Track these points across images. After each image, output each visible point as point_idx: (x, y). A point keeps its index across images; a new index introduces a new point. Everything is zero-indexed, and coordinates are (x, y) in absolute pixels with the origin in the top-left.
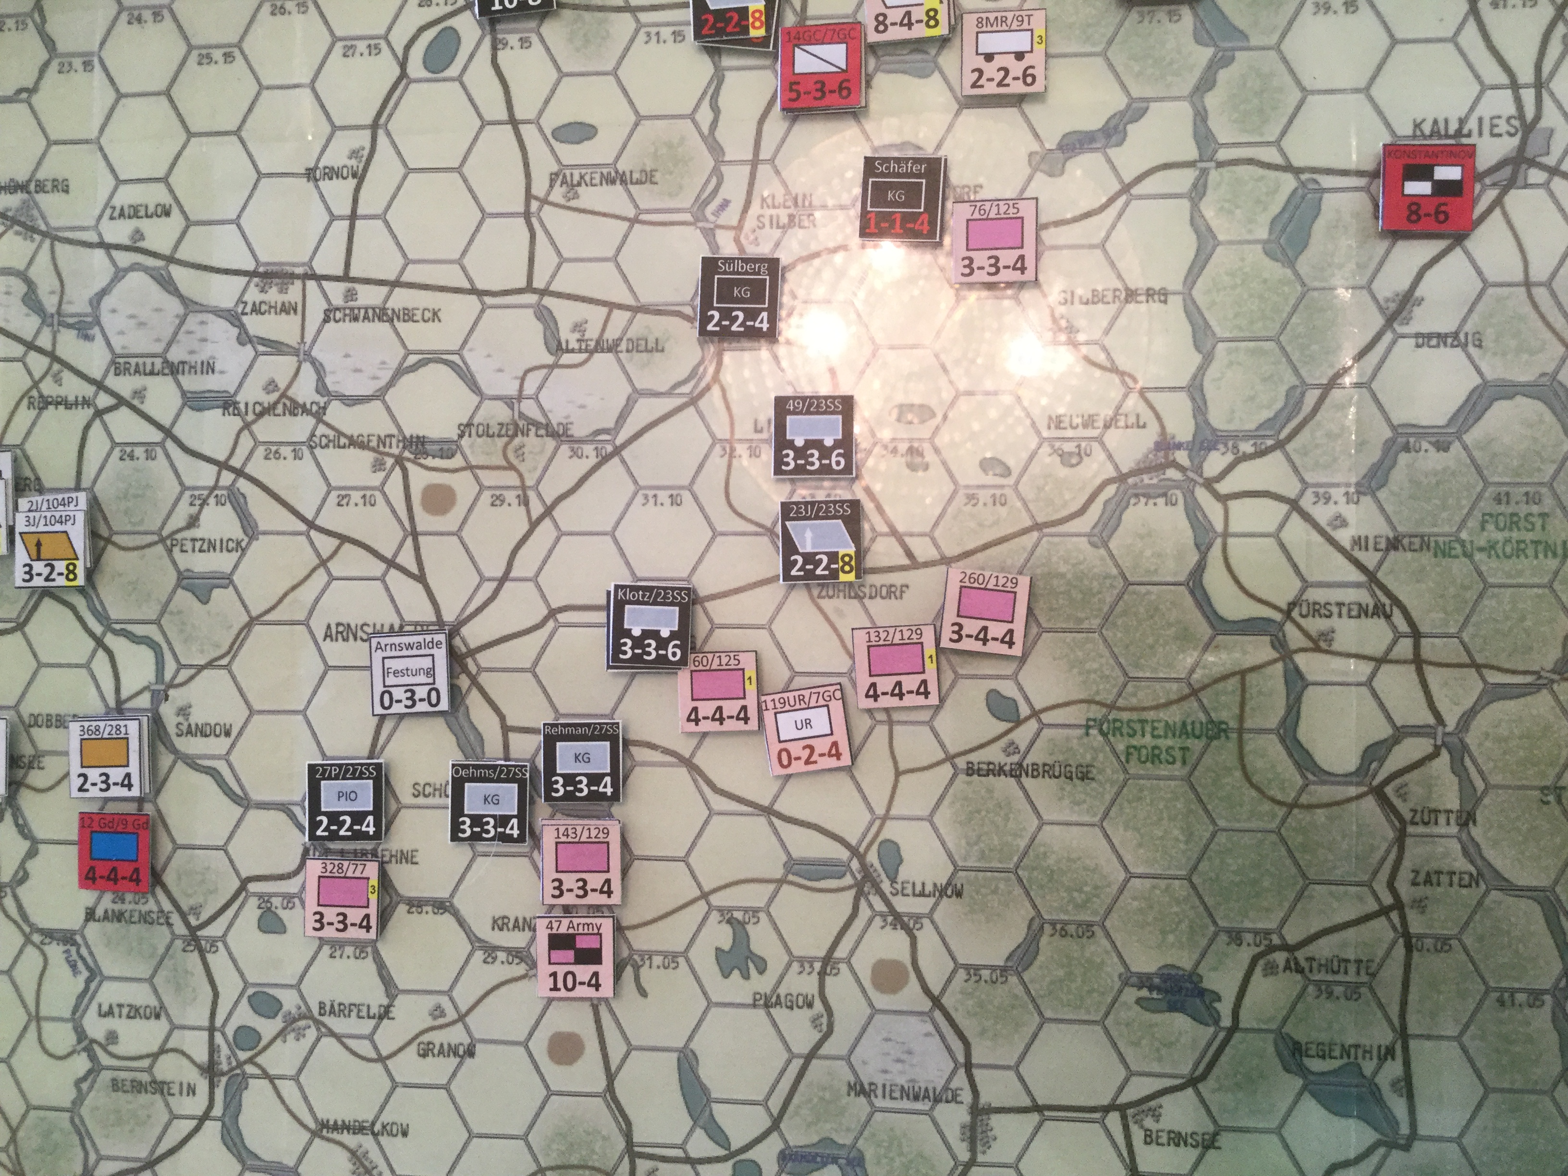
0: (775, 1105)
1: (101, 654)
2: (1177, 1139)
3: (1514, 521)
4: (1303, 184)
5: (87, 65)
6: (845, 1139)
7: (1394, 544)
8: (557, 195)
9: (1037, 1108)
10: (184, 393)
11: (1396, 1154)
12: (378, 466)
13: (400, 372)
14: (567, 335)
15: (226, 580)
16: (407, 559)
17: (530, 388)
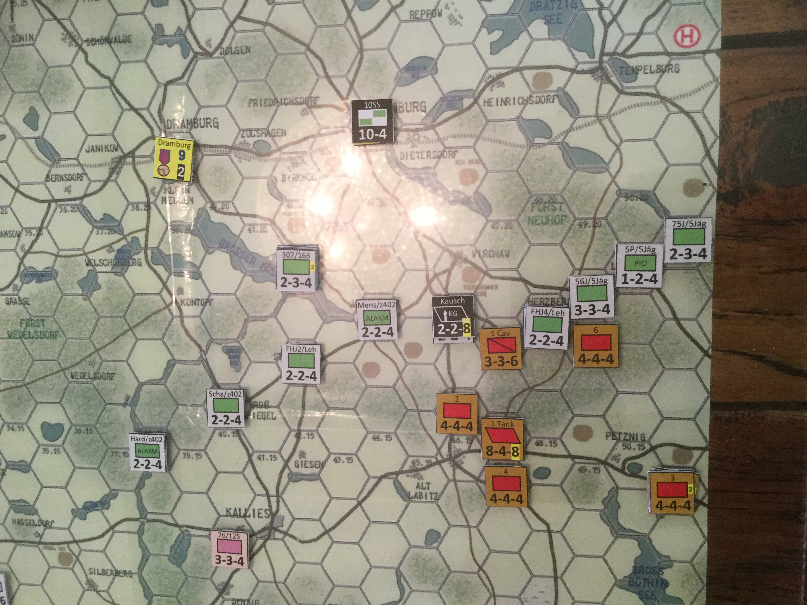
4: (183, 532)
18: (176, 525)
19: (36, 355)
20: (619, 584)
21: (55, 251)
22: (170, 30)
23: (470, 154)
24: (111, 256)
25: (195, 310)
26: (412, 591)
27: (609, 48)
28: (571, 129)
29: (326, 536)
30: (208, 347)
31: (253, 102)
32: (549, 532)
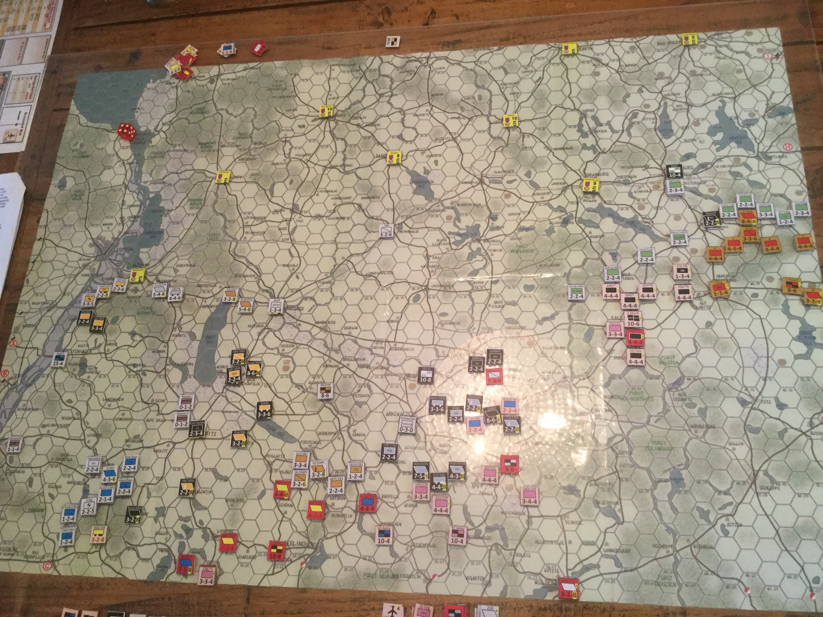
0: (485, 516)
1: (336, 419)
2: (573, 523)
3: (636, 393)
4: (590, 328)
5: (341, 299)
6: (500, 524)
7: (612, 397)
8: (440, 326)
9: (542, 516)
10: (358, 365)
11: (620, 526)
12: (400, 379)
13: (405, 360)
14: (441, 353)
15: (366, 403)
16: (405, 399)
17: (433, 364)
18: (587, 325)
19: (523, 259)
20: (794, 339)
21: (535, 219)
22: (589, 145)
23: (712, 183)
24: (561, 220)
25: (597, 240)
26: (701, 348)
27: (761, 150)
28: (750, 174)
29: (659, 327)
30: (602, 253)
31: (623, 167)
32: (761, 319)
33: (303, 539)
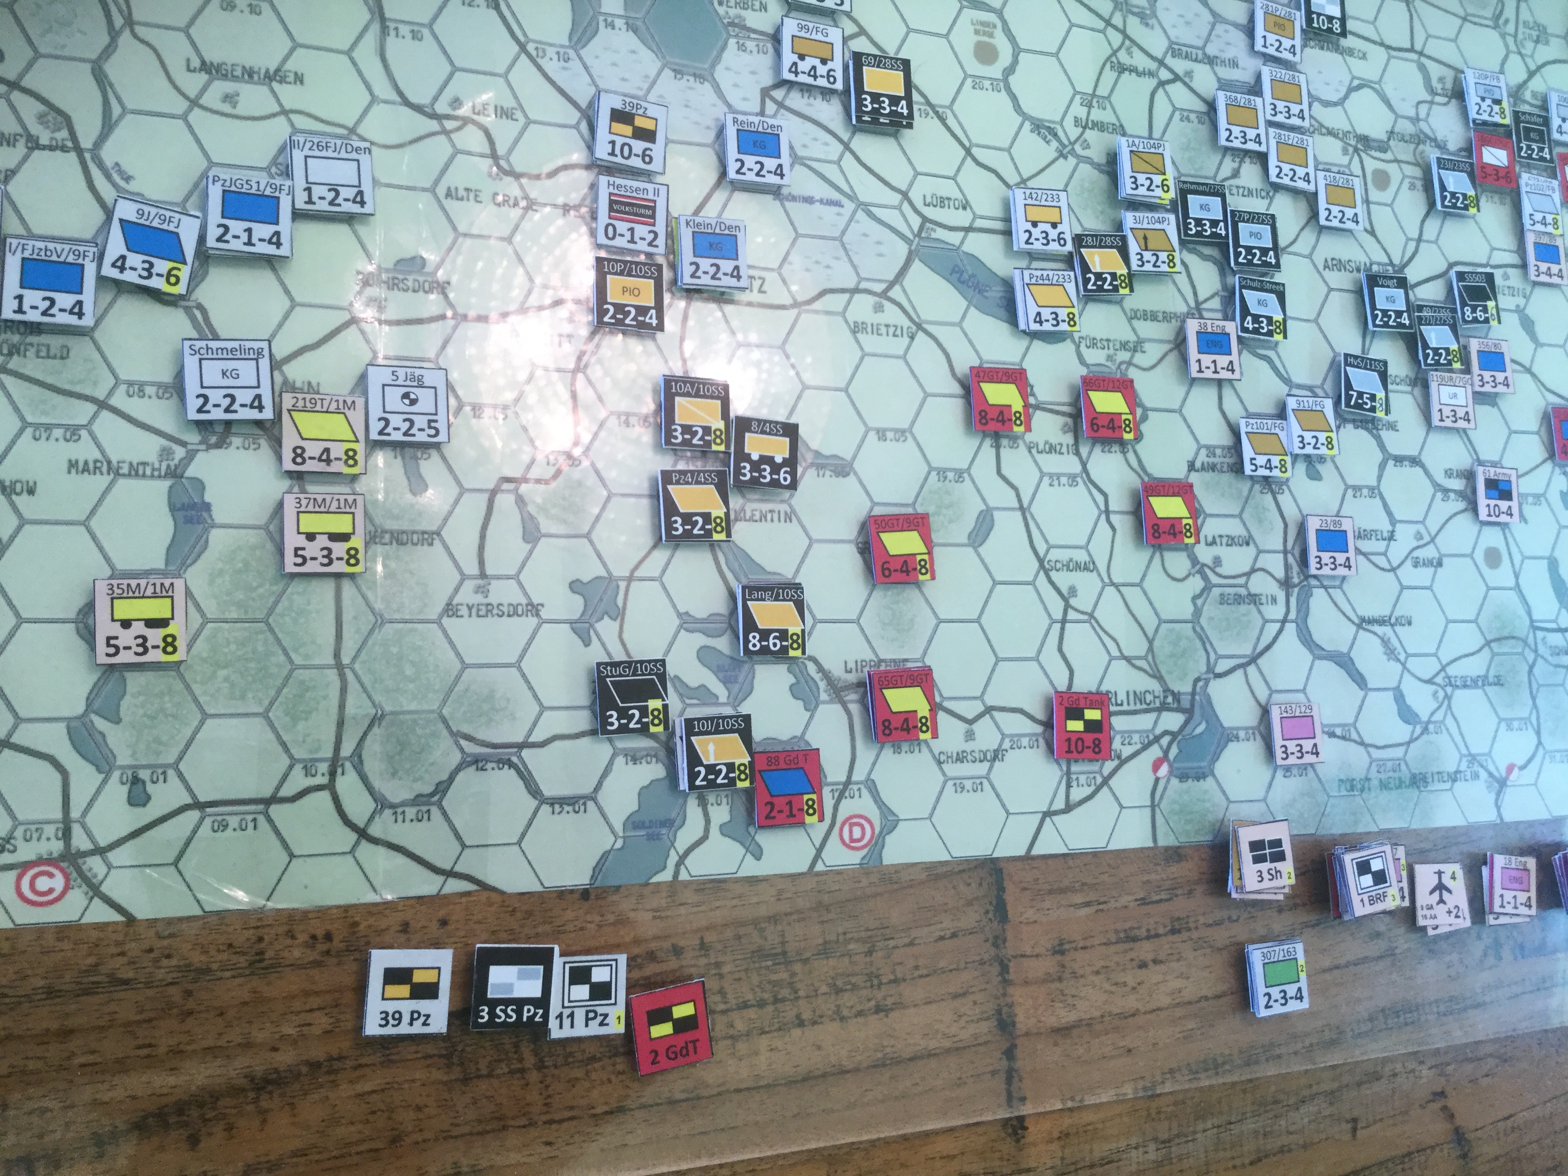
10: (1219, 80)
12: (1345, 152)
13: (1350, 90)
14: (1436, 84)
17: (1422, 115)
33: (1145, 683)
